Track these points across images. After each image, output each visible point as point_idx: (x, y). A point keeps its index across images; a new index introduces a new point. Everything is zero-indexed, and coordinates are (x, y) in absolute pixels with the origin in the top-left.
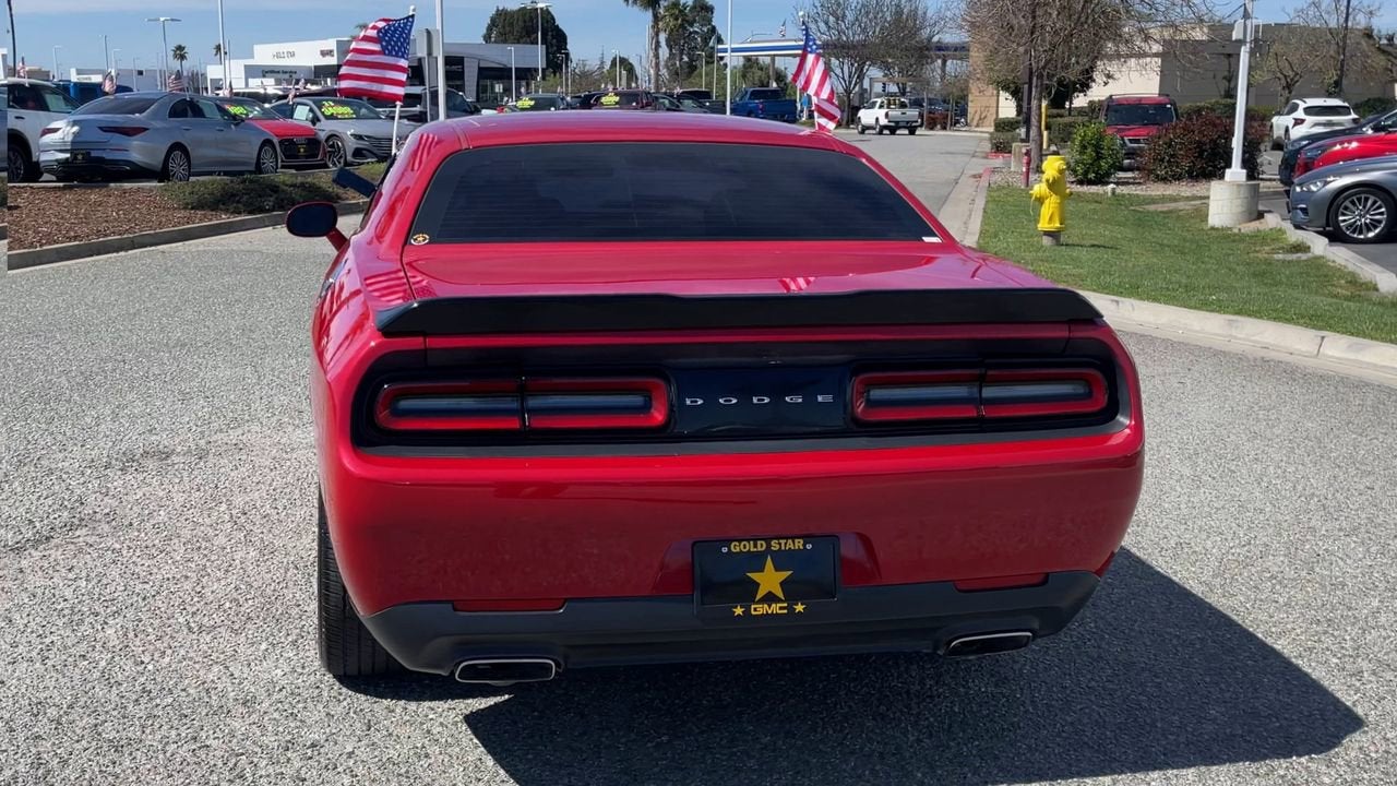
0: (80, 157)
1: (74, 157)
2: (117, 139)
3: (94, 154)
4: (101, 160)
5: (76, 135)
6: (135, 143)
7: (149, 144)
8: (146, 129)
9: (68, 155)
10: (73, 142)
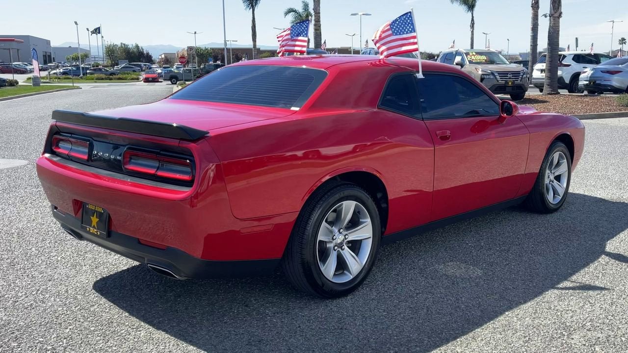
0: (592, 83)
1: (590, 83)
2: (607, 76)
3: (597, 82)
4: (600, 85)
5: (592, 74)
6: (615, 77)
7: (621, 78)
8: (621, 72)
9: (588, 82)
10: (590, 77)
